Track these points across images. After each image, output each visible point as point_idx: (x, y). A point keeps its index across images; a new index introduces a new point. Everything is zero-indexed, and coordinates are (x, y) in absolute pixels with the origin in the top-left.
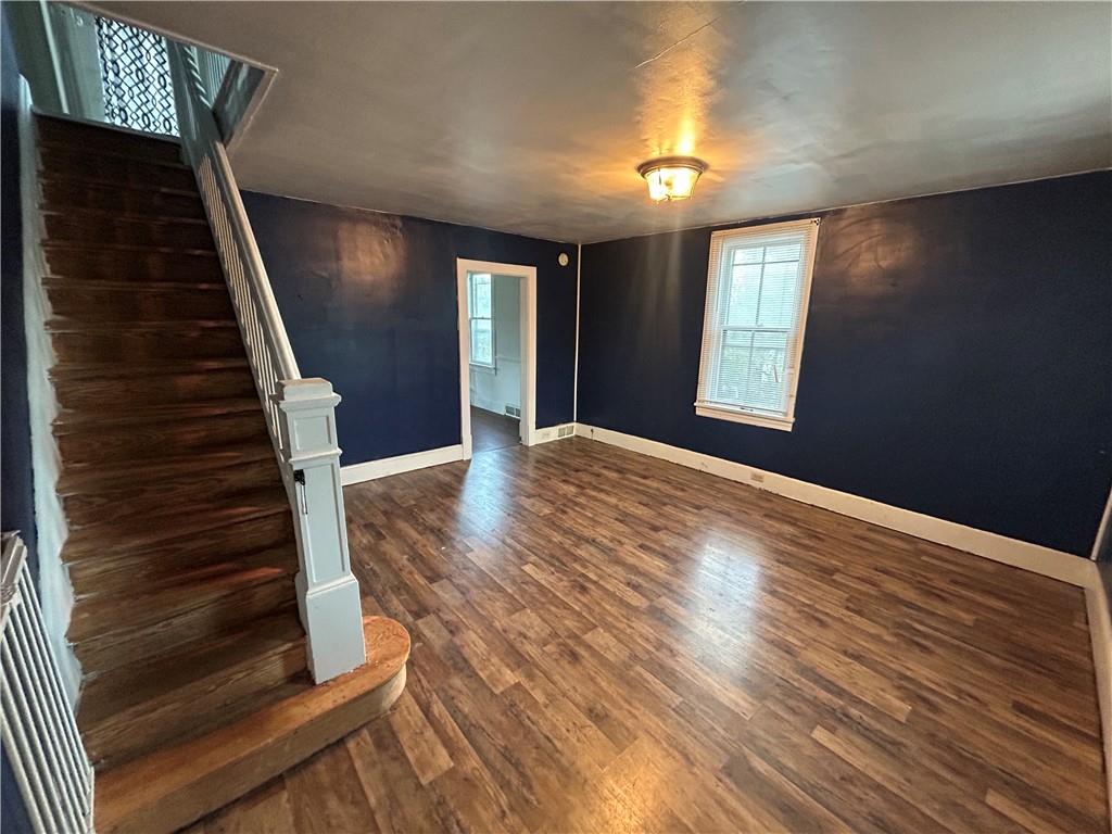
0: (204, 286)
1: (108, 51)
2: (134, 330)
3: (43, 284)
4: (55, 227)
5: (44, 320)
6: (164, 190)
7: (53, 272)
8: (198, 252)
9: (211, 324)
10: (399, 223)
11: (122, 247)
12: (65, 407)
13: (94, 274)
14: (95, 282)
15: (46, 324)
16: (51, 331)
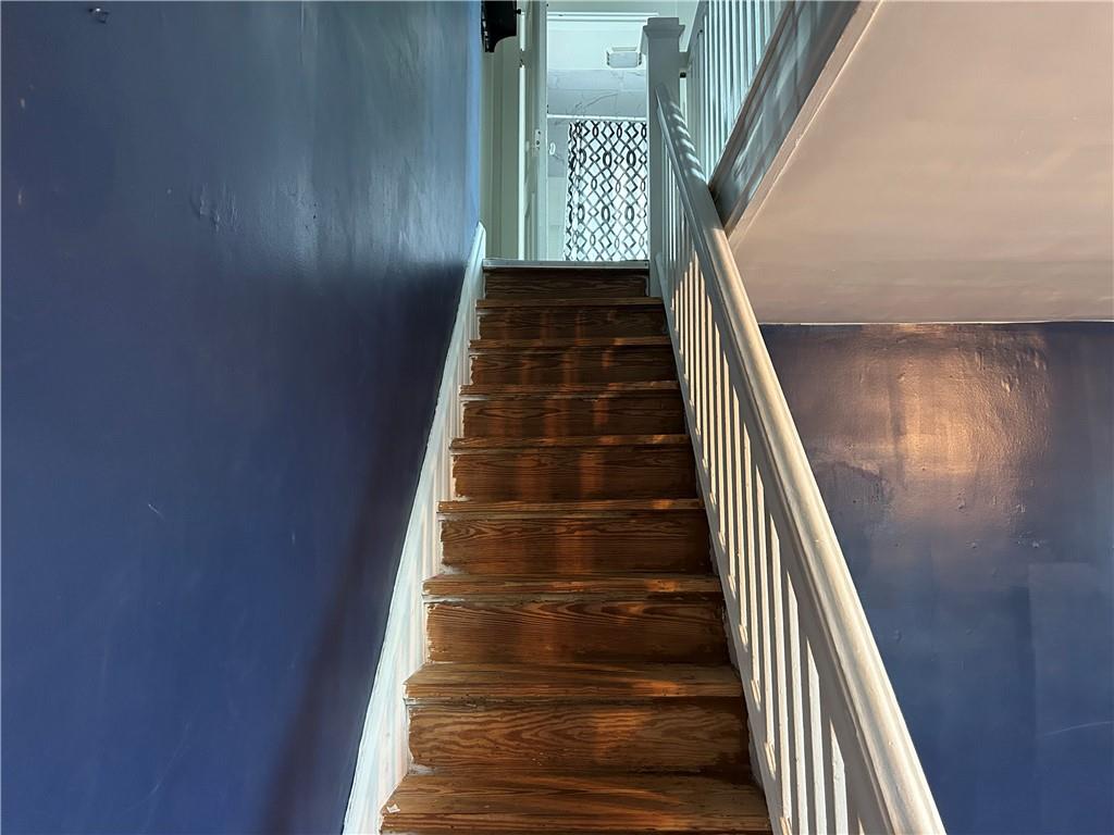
0: (663, 504)
1: (576, 195)
2: (544, 598)
3: (441, 511)
4: (476, 419)
5: (425, 577)
6: (619, 342)
7: (459, 491)
8: (659, 439)
9: (670, 587)
10: (1037, 340)
11: (549, 441)
12: (418, 760)
13: (505, 491)
14: (504, 505)
15: (427, 586)
16: (430, 599)
